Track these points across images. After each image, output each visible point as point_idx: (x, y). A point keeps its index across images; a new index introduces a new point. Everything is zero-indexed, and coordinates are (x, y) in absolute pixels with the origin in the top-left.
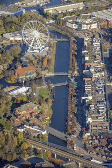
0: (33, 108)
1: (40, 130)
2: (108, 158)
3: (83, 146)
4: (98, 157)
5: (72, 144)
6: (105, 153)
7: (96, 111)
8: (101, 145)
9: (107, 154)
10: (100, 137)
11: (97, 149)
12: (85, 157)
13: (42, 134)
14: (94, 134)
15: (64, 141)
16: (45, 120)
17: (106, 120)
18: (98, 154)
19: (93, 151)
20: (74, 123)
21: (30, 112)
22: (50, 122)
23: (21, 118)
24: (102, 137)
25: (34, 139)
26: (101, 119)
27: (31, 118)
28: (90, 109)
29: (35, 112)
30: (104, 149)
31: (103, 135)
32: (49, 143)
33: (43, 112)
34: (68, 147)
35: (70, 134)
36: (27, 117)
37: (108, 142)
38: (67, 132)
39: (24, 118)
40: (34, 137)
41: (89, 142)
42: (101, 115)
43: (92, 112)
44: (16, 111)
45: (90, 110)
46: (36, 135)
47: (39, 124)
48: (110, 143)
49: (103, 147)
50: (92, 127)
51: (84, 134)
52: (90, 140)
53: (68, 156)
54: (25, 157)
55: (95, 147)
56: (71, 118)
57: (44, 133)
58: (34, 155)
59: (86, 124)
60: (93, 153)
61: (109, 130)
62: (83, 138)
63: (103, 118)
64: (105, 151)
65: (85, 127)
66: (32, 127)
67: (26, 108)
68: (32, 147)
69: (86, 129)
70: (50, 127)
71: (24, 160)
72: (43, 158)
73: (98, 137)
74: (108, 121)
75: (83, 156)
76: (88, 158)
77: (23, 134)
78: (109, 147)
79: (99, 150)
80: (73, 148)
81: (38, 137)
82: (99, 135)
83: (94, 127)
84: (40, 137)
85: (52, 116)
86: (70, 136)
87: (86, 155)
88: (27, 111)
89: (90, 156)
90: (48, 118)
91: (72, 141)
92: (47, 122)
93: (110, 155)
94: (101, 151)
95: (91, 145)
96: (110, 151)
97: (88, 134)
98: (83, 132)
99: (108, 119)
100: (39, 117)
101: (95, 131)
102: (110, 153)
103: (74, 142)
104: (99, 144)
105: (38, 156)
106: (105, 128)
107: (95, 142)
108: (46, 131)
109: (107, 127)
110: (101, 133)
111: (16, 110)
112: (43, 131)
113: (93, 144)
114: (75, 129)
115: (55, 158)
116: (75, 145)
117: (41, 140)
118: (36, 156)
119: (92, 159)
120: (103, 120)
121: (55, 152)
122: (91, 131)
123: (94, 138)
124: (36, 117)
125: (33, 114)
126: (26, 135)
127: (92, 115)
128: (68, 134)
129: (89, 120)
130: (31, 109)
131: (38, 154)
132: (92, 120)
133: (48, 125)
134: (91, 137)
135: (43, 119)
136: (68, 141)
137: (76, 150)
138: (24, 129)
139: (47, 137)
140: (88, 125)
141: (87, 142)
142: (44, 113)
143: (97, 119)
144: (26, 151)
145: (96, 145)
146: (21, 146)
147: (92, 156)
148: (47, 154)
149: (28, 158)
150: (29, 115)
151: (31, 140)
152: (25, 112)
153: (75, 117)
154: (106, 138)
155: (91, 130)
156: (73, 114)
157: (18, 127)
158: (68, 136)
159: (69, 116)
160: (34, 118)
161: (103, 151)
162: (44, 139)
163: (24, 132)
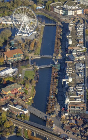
0: (17, 89)
1: (22, 109)
2: (83, 137)
3: (61, 125)
4: (74, 136)
5: (51, 123)
6: (81, 132)
7: (74, 93)
8: (78, 125)
9: (82, 134)
10: (77, 117)
11: (73, 129)
12: (62, 136)
13: (25, 113)
14: (72, 114)
15: (44, 120)
16: (28, 100)
17: (83, 101)
18: (74, 133)
19: (70, 131)
20: (54, 103)
21: (15, 92)
22: (33, 102)
23: (6, 98)
24: (79, 118)
25: (17, 118)
26: (79, 100)
27: (16, 98)
28: (69, 90)
29: (19, 93)
30: (80, 129)
31: (80, 115)
32: (30, 122)
33: (27, 92)
34: (47, 126)
35: (50, 114)
36: (12, 97)
37: (84, 123)
38: (47, 112)
39: (9, 98)
40: (17, 116)
41: (66, 122)
42: (79, 97)
43: (71, 94)
44: (2, 92)
45: (69, 92)
46: (19, 115)
47: (22, 103)
48: (86, 124)
49: (79, 126)
50: (70, 107)
51: (62, 114)
52: (68, 120)
53: (46, 135)
54: (6, 135)
55: (72, 127)
56: (52, 99)
57: (26, 112)
58: (15, 133)
59: (65, 105)
60: (70, 133)
61: (86, 110)
62: (61, 118)
63: (80, 99)
64: (81, 131)
65: (64, 108)
66: (16, 107)
67: (11, 88)
68: (14, 125)
69: (65, 109)
70: (32, 107)
71: (5, 138)
72: (22, 136)
73: (75, 117)
74: (85, 102)
75: (60, 135)
76: (65, 137)
77: (7, 113)
78: (84, 127)
79: (76, 129)
80: (52, 128)
81: (21, 116)
82: (76, 116)
83: (72, 108)
84: (22, 116)
85: (34, 96)
86: (50, 116)
87: (63, 134)
88: (12, 91)
89: (67, 135)
90: (31, 98)
91: (51, 121)
92: (29, 102)
93: (85, 135)
94: (77, 131)
95: (68, 125)
96: (85, 131)
97: (67, 114)
98: (62, 112)
99: (85, 101)
100: (23, 97)
101: (73, 112)
102: (85, 132)
103: (53, 122)
104: (75, 124)
105: (18, 135)
106: (83, 109)
107: (72, 122)
108: (28, 110)
109: (84, 108)
110: (78, 114)
111: (2, 90)
112: (25, 111)
113: (70, 124)
114: (55, 109)
115: (34, 136)
116: (54, 125)
117: (23, 119)
118: (17, 134)
119: (68, 138)
120: (80, 102)
121: (35, 131)
122: (69, 112)
123: (72, 118)
124: (20, 97)
125: (18, 94)
126: (10, 114)
127: (71, 97)
128: (48, 114)
129: (68, 101)
130: (15, 90)
131: (18, 132)
132: (70, 101)
133: (31, 105)
134: (69, 117)
135: (26, 99)
136: (47, 120)
137: (54, 129)
138: (8, 108)
139: (29, 116)
140: (67, 106)
141: (65, 122)
142: (28, 94)
143: (75, 100)
144: (7, 130)
145: (72, 125)
146: (4, 124)
147: (68, 135)
148: (27, 132)
149: (10, 136)
150: (14, 95)
151: (13, 119)
152: (10, 92)
153: (56, 98)
154: (83, 118)
155: (69, 110)
156: (54, 95)
157: (3, 106)
158: (48, 116)
159: (50, 97)
160: (18, 97)
161: (79, 131)
162: (26, 118)
163: (8, 111)
